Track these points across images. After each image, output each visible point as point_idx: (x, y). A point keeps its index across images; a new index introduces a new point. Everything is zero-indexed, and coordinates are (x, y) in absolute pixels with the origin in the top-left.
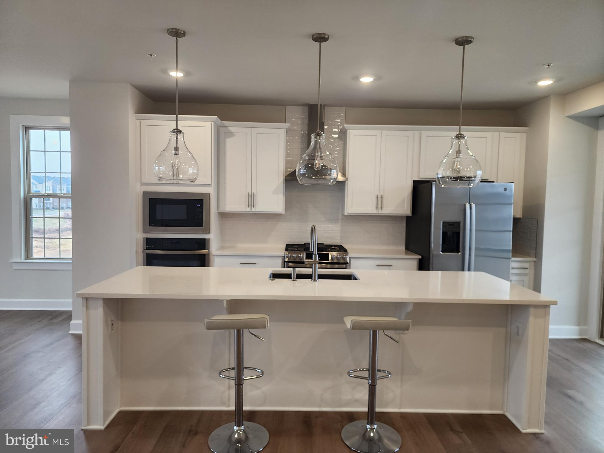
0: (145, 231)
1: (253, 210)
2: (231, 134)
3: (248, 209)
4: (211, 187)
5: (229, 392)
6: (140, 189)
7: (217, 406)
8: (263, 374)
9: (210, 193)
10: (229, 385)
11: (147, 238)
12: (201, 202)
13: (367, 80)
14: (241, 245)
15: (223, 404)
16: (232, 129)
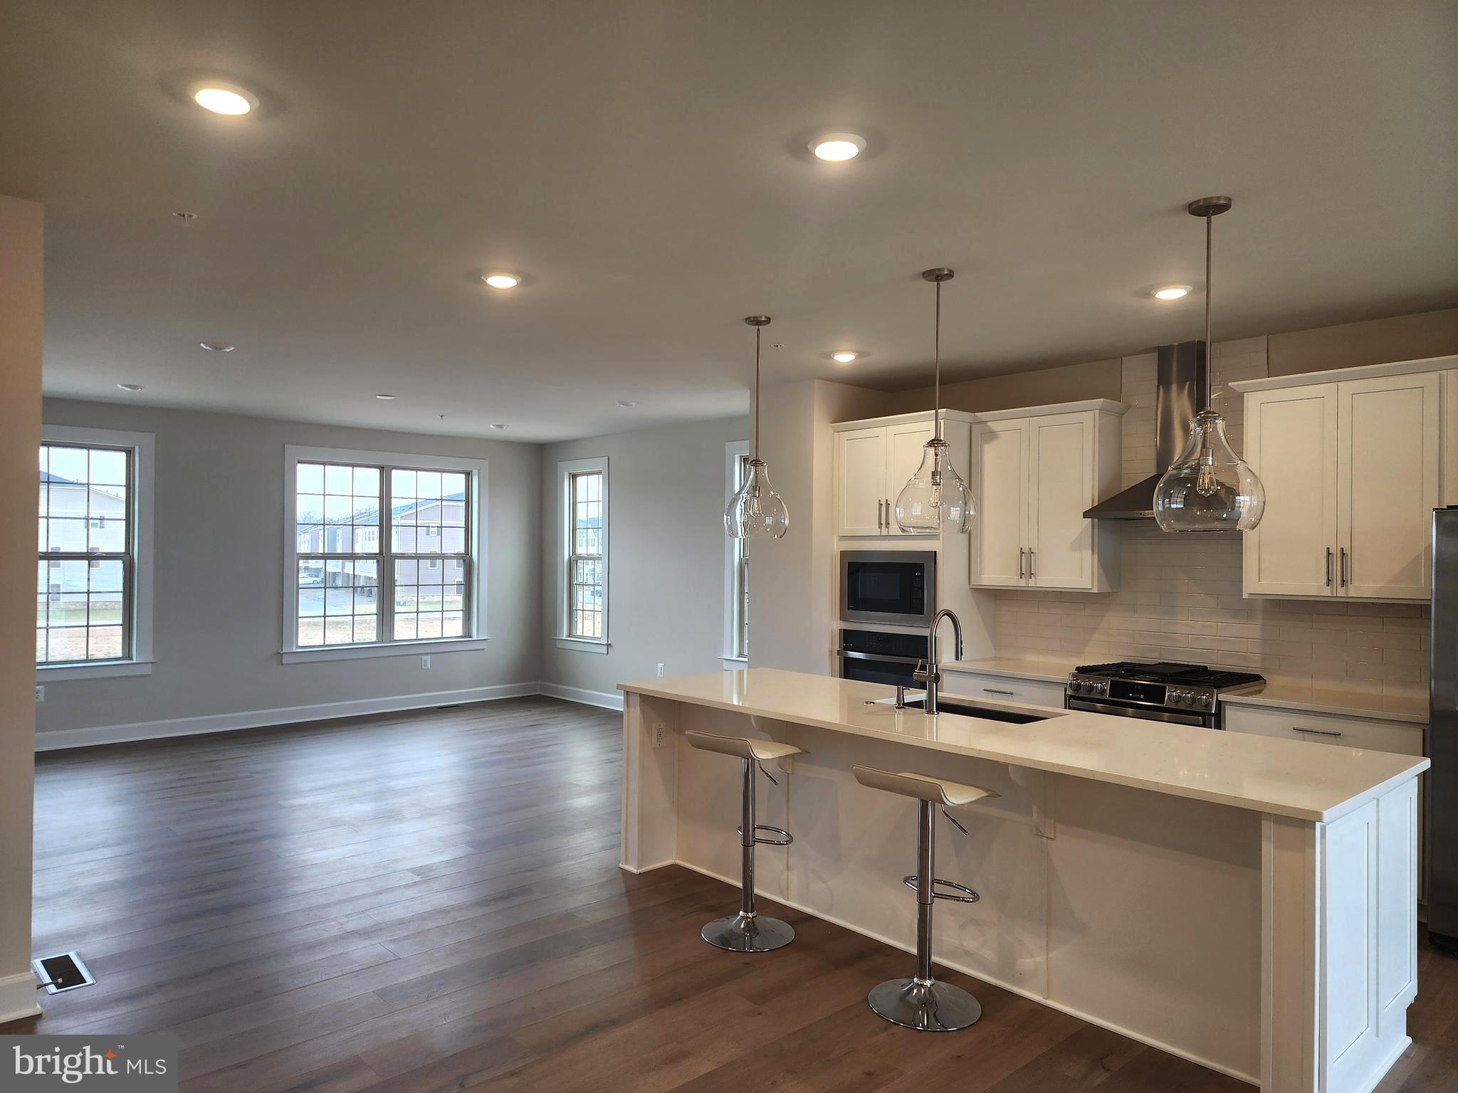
0: (843, 618)
1: (1032, 583)
2: (992, 436)
3: (1022, 583)
4: (939, 539)
5: (788, 876)
6: (837, 547)
7: (773, 893)
8: (788, 842)
9: (935, 552)
10: (788, 862)
11: (844, 630)
12: (920, 567)
13: (1171, 295)
14: (1031, 658)
15: (781, 893)
16: (993, 426)
